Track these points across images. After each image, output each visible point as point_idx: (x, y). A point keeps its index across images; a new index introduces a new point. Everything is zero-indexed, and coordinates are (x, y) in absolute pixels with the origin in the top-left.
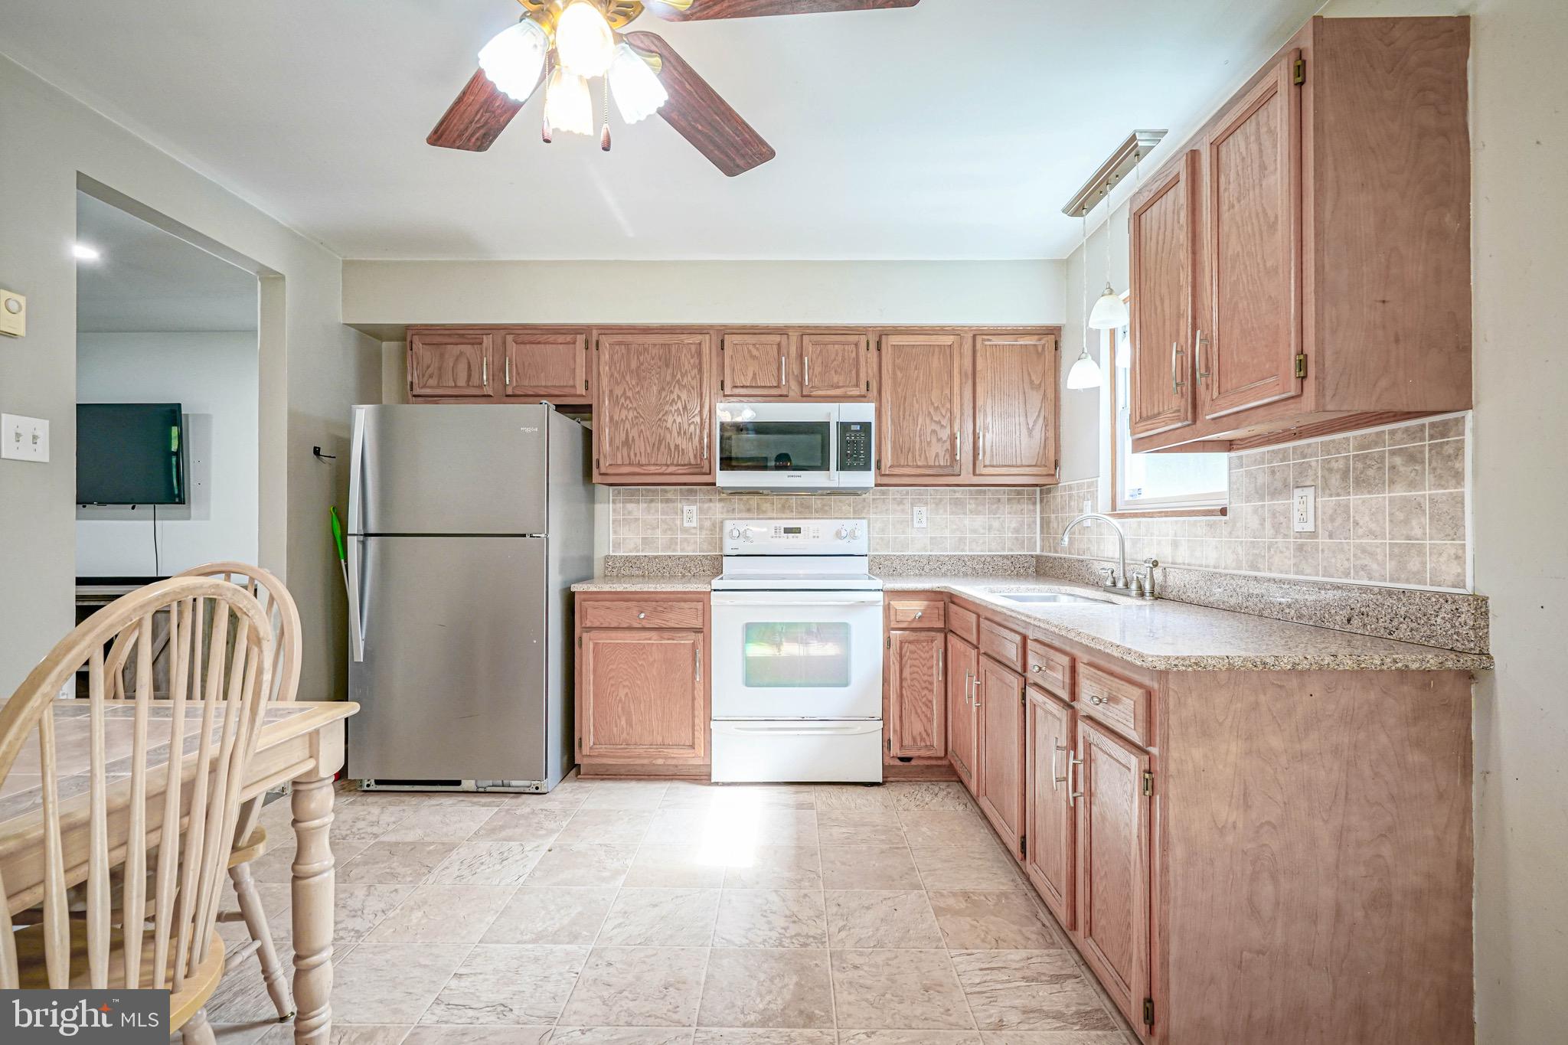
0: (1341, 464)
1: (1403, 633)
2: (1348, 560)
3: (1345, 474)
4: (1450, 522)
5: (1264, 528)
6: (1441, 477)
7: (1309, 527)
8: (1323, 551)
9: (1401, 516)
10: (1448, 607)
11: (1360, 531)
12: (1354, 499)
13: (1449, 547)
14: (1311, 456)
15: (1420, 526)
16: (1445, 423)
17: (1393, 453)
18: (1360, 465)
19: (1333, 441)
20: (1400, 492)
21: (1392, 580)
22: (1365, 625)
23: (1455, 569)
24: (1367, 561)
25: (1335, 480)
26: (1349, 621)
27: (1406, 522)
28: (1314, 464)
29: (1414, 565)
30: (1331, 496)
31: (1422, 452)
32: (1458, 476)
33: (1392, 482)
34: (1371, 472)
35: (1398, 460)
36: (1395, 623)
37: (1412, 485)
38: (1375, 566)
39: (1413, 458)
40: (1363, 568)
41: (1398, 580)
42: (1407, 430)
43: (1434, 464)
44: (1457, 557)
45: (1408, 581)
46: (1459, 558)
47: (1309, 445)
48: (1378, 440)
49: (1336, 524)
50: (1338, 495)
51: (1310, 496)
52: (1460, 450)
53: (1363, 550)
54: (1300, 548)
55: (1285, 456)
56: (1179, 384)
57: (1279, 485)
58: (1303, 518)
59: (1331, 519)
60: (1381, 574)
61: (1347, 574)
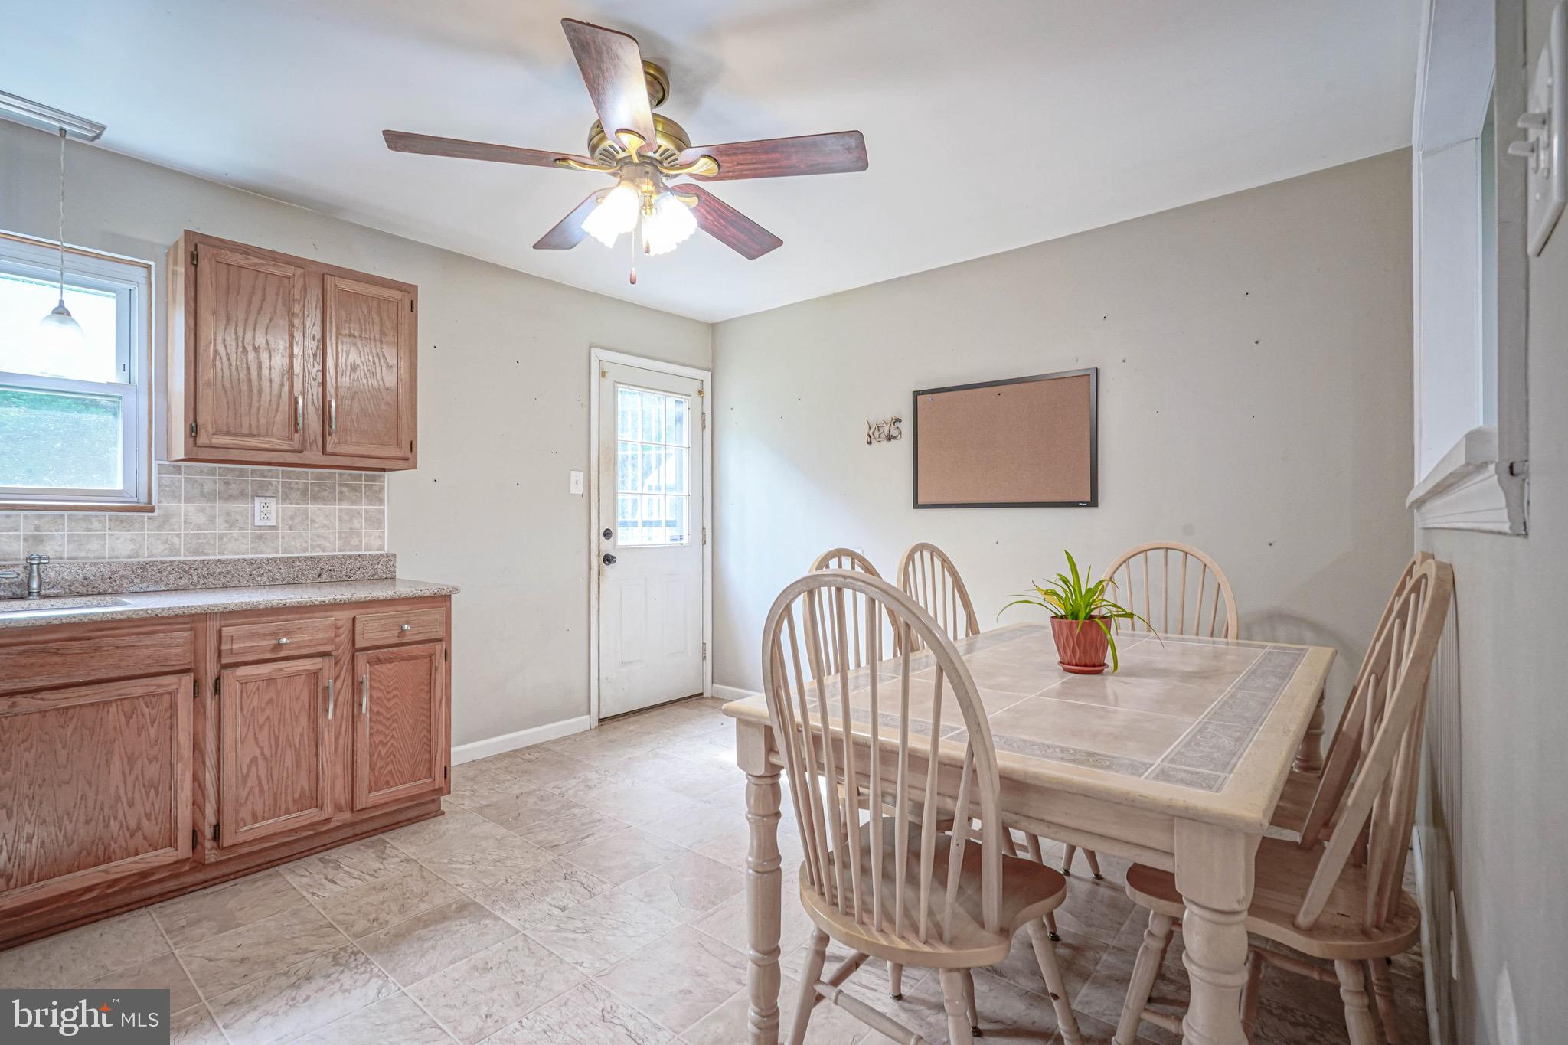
0: (300, 486)
1: (359, 575)
2: (306, 542)
3: (304, 493)
4: (376, 522)
5: (214, 523)
6: (371, 500)
7: (273, 522)
8: (283, 538)
9: (346, 518)
10: (385, 559)
11: (316, 526)
12: (311, 507)
13: (377, 532)
14: (272, 477)
15: (358, 523)
16: (374, 475)
17: (341, 485)
18: (316, 489)
19: (294, 471)
20: (345, 506)
21: (340, 551)
22: (331, 577)
23: (378, 542)
24: (321, 542)
25: (295, 495)
26: (319, 576)
27: (350, 521)
28: (274, 483)
29: (354, 542)
30: (291, 504)
31: (361, 488)
32: (381, 501)
33: (340, 500)
34: (325, 494)
35: (345, 489)
36: (353, 571)
37: (354, 502)
38: (328, 544)
39: (354, 489)
40: (319, 546)
41: (344, 550)
42: (350, 475)
43: (368, 494)
44: (380, 537)
45: (351, 551)
46: (381, 537)
47: (270, 471)
48: (331, 477)
49: (296, 521)
50: (298, 504)
51: (272, 503)
52: (382, 489)
53: (319, 536)
54: (260, 537)
55: (242, 473)
56: (297, 424)
57: (235, 493)
58: (266, 516)
59: (292, 518)
60: (332, 548)
61: (306, 550)
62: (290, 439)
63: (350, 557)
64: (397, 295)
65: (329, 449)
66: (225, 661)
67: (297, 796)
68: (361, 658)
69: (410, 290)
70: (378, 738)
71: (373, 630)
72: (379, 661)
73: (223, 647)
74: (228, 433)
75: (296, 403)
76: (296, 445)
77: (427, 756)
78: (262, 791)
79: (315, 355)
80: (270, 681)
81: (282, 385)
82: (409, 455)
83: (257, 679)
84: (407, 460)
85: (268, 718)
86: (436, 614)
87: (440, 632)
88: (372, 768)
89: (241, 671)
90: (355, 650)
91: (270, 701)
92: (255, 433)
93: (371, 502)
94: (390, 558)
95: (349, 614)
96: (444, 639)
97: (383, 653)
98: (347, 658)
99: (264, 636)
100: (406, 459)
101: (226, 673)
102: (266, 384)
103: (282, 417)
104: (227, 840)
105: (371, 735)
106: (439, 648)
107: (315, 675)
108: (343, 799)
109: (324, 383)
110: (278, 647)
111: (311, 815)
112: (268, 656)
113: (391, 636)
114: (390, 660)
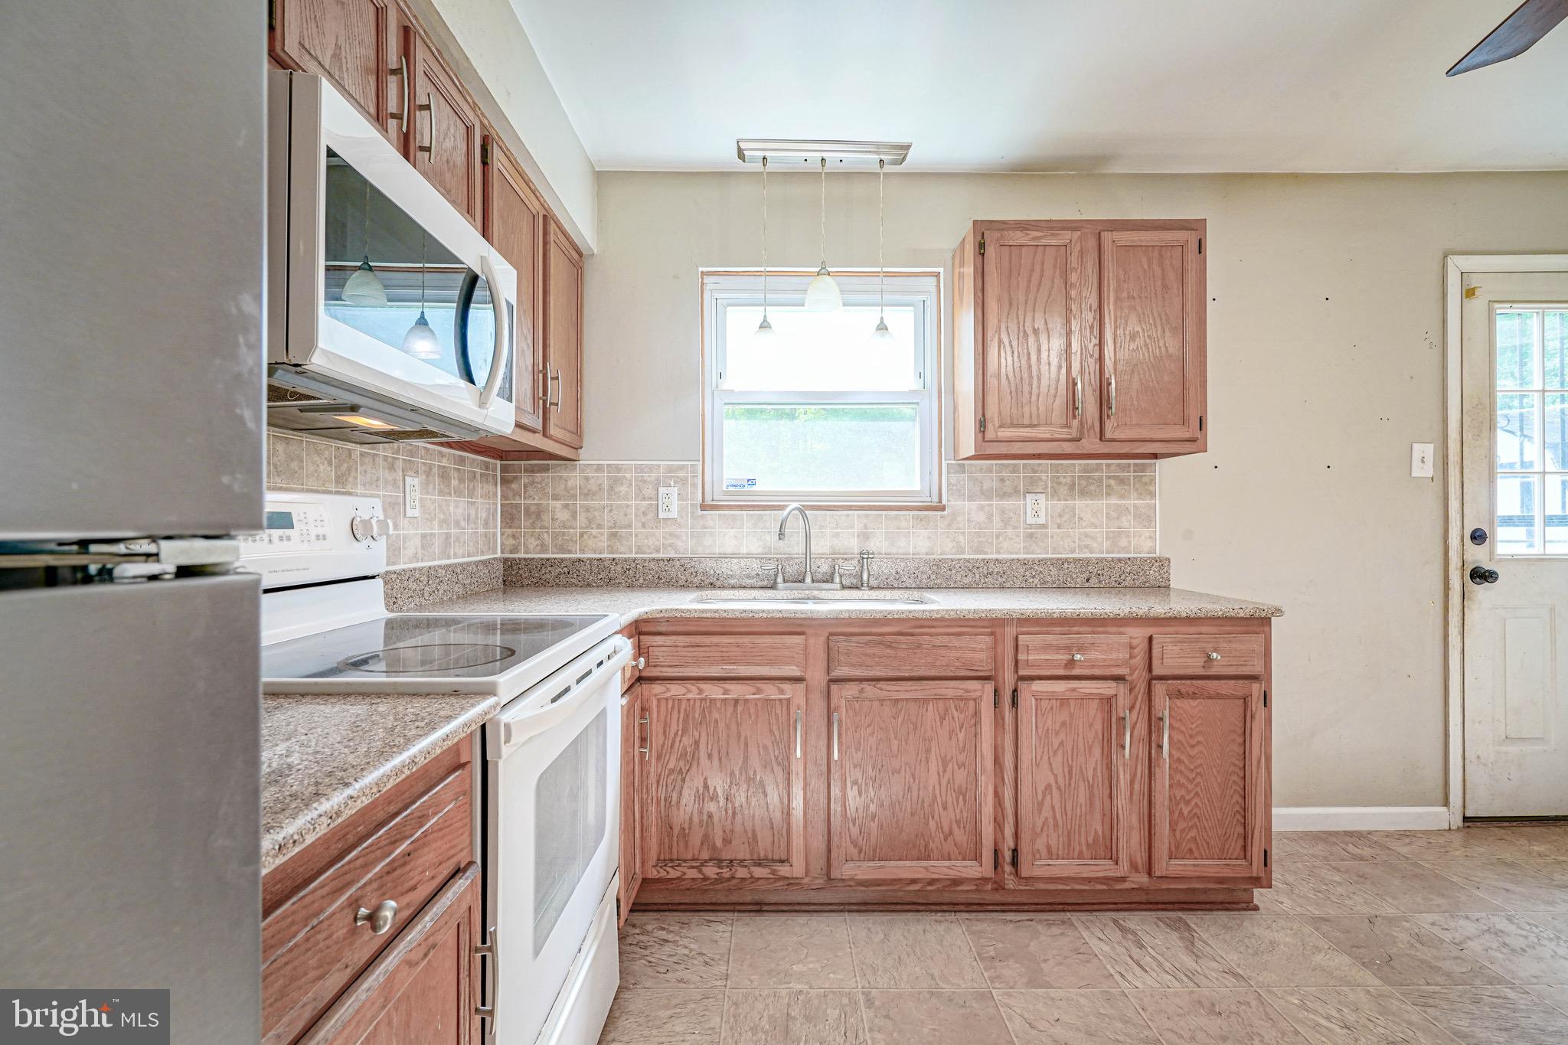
0: (1068, 480)
1: (1129, 581)
2: (1074, 542)
3: (1072, 487)
4: (1146, 519)
5: (992, 522)
6: (1141, 494)
7: (1042, 520)
8: (1052, 537)
9: (1114, 514)
10: (1157, 564)
11: (1084, 524)
12: (1079, 503)
13: (1147, 532)
14: (1041, 472)
15: (1127, 521)
16: (1144, 465)
17: (1109, 477)
18: (1084, 483)
19: (1062, 465)
20: (1113, 501)
21: (1108, 553)
22: (1100, 582)
23: (1149, 544)
24: (1089, 542)
25: (1063, 490)
26: (1088, 580)
27: (1118, 518)
28: (1044, 478)
29: (1123, 543)
30: (1059, 500)
31: (1129, 479)
32: (1152, 495)
33: (1108, 494)
34: (1092, 488)
35: (1112, 482)
36: (1123, 577)
37: (1122, 497)
38: (1095, 545)
39: (1122, 481)
40: (1087, 547)
41: (1112, 552)
42: (1118, 465)
43: (1137, 486)
44: (1150, 537)
45: (1119, 553)
46: (1152, 538)
47: (1040, 465)
48: (1098, 468)
49: (1064, 519)
50: (1066, 500)
51: (1042, 498)
52: (1153, 480)
53: (1087, 535)
54: (1031, 536)
55: (1015, 469)
56: (1075, 408)
57: (1009, 490)
58: (1036, 515)
59: (1060, 516)
60: (1099, 549)
61: (1073, 552)
62: (1068, 426)
63: (1120, 560)
64: (1181, 236)
65: (1108, 435)
66: (1022, 672)
67: (1090, 840)
68: (1159, 688)
69: (1197, 227)
70: (1179, 793)
71: (1173, 657)
72: (1180, 695)
73: (1021, 657)
74: (1012, 425)
75: (1075, 384)
76: (1074, 433)
77: (1240, 829)
78: (1056, 825)
79: (1091, 328)
80: (1064, 702)
81: (1060, 367)
82: (1198, 434)
83: (1051, 696)
84: (1195, 442)
85: (1062, 743)
86: (1252, 643)
87: (1257, 668)
88: (1173, 830)
89: (1038, 686)
90: (1152, 679)
91: (1063, 724)
92: (1035, 422)
93: (1140, 496)
94: (1163, 563)
95: (1147, 631)
96: (1261, 678)
97: (1186, 684)
98: (1141, 687)
99: (1058, 649)
100: (1193, 440)
101: (1023, 686)
102: (1044, 368)
103: (1060, 401)
104: (1025, 871)
105: (1171, 786)
106: (1256, 688)
107: (1108, 702)
108: (1141, 859)
109: (1101, 359)
110: (1072, 663)
111: (1103, 868)
112: (1061, 672)
113: (1195, 665)
114: (1194, 696)
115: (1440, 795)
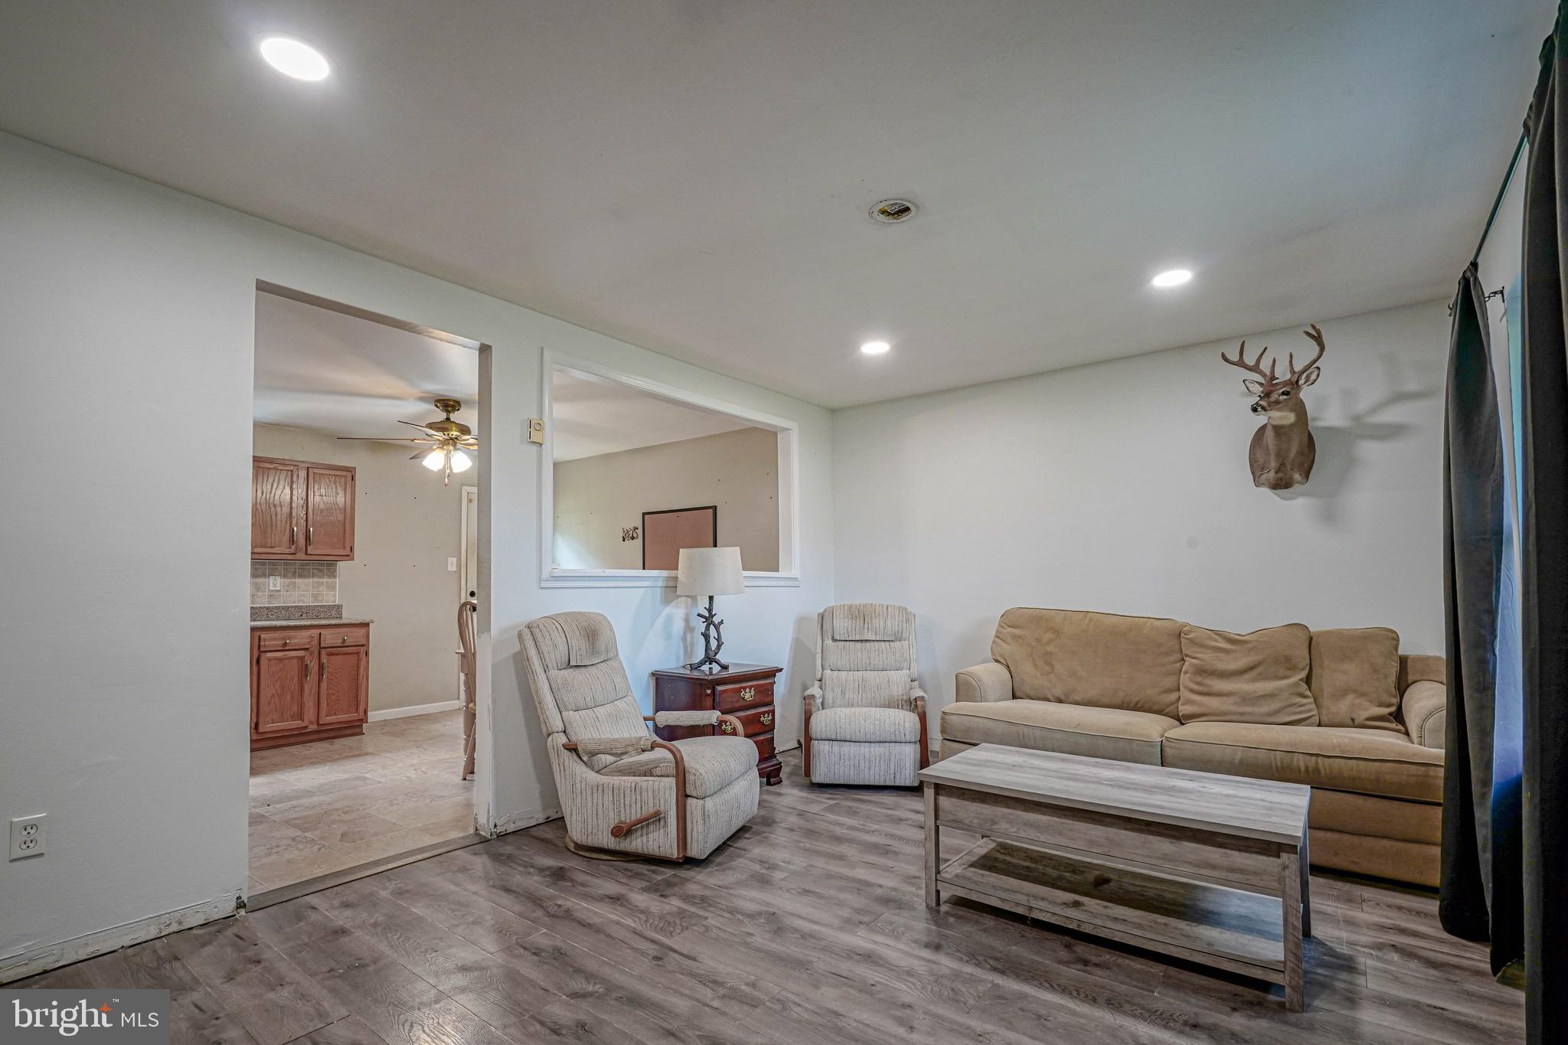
0: (293, 570)
1: (322, 616)
2: (295, 599)
3: (294, 574)
4: (332, 587)
7: (278, 589)
8: (283, 597)
9: (315, 586)
10: (336, 605)
11: (300, 590)
12: (298, 581)
13: (331, 593)
14: (278, 566)
15: (322, 589)
16: (332, 564)
17: (313, 569)
18: (300, 571)
19: (289, 563)
20: (316, 580)
21: (312, 603)
22: (307, 617)
23: (333, 598)
24: (303, 599)
25: (290, 574)
26: (301, 616)
27: (318, 587)
28: (280, 570)
29: (320, 598)
30: (288, 579)
31: (324, 570)
32: (335, 577)
33: (313, 576)
34: (305, 574)
35: (315, 571)
36: (319, 614)
37: (320, 577)
38: (306, 600)
39: (320, 570)
40: (302, 601)
41: (315, 603)
42: (319, 563)
43: (328, 573)
44: (333, 595)
45: (318, 603)
46: (335, 596)
47: (277, 563)
48: (308, 564)
49: (290, 588)
50: (291, 579)
51: (278, 579)
52: (335, 571)
53: (302, 595)
54: (272, 595)
55: (264, 564)
56: (293, 541)
57: (260, 574)
58: (275, 586)
59: (288, 586)
60: (309, 602)
61: (295, 603)
62: (290, 548)
63: (318, 606)
64: (344, 473)
65: (309, 552)
66: (261, 650)
67: (292, 713)
68: (323, 652)
69: (351, 472)
70: (331, 691)
71: (330, 638)
72: (332, 654)
73: (262, 643)
74: (261, 547)
75: (293, 531)
76: (292, 551)
77: (356, 703)
78: (276, 710)
79: (303, 507)
80: (281, 660)
81: (286, 522)
82: (350, 553)
83: (275, 658)
84: (349, 556)
85: (280, 677)
86: (362, 631)
87: (363, 642)
88: (328, 704)
89: (269, 655)
90: (321, 648)
91: (281, 669)
92: (273, 545)
93: (329, 577)
94: (339, 607)
95: (319, 631)
96: (366, 645)
97: (334, 651)
98: (316, 652)
99: (279, 639)
100: (348, 556)
101: (263, 654)
102: (279, 522)
103: (286, 538)
104: (261, 730)
105: (327, 689)
106: (363, 649)
107: (302, 658)
108: (314, 718)
109: (307, 520)
110: (285, 644)
111: (298, 723)
112: (280, 649)
113: (339, 642)
114: (338, 654)
115: (457, 696)
